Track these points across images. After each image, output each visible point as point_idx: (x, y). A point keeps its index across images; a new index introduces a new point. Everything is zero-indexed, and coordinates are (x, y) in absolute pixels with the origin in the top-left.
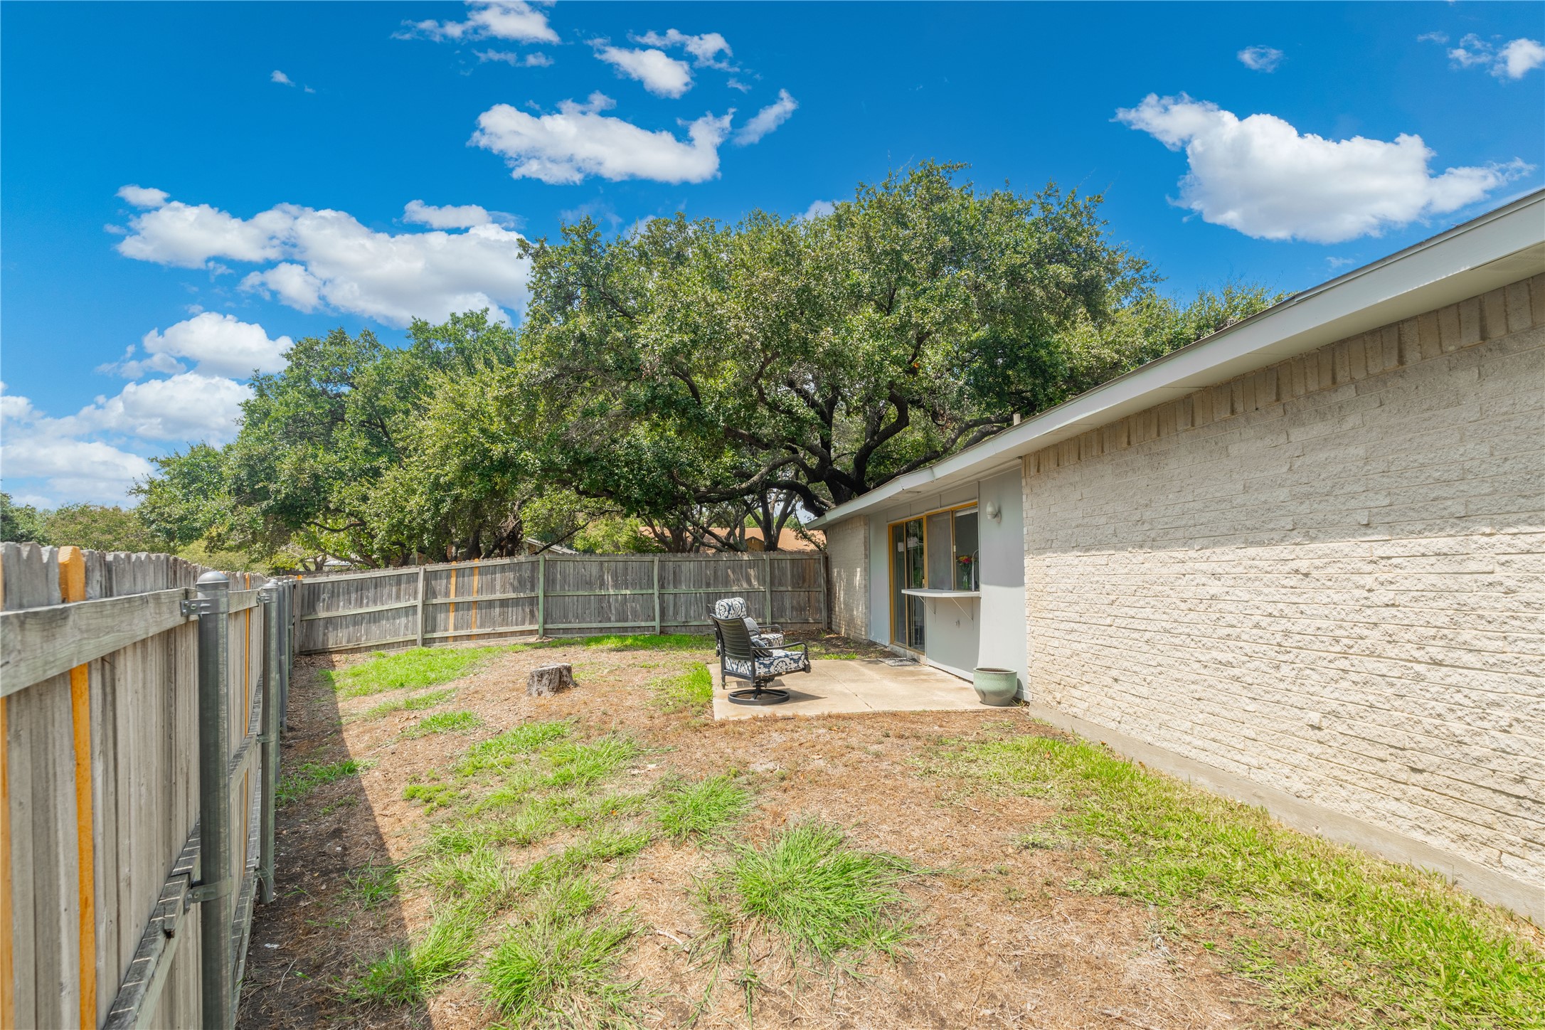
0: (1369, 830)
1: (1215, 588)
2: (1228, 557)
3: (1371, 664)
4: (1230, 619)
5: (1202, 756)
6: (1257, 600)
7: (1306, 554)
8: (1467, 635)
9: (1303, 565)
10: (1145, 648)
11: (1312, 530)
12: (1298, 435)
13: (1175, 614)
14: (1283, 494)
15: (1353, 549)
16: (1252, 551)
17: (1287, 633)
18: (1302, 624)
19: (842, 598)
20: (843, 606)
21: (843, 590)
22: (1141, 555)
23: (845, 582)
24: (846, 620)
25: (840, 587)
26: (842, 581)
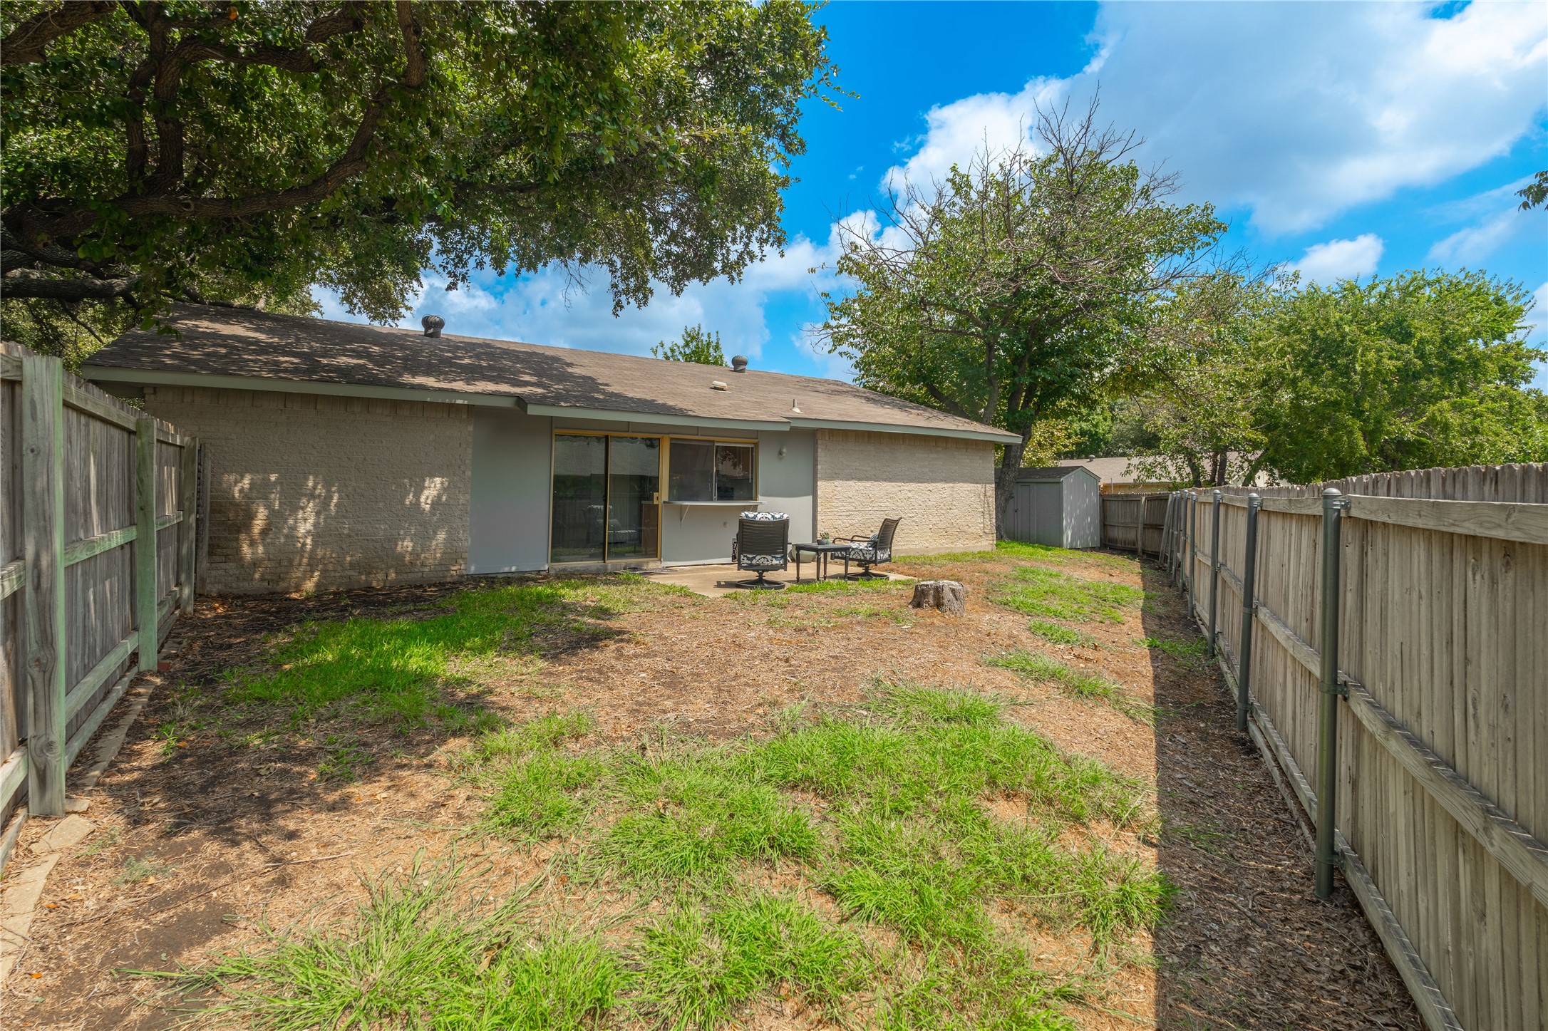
3: (941, 511)
8: (954, 502)
18: (929, 502)
19: (303, 528)
20: (309, 541)
21: (318, 514)
22: (885, 484)
23: (332, 498)
24: (340, 562)
25: (295, 508)
26: (312, 496)
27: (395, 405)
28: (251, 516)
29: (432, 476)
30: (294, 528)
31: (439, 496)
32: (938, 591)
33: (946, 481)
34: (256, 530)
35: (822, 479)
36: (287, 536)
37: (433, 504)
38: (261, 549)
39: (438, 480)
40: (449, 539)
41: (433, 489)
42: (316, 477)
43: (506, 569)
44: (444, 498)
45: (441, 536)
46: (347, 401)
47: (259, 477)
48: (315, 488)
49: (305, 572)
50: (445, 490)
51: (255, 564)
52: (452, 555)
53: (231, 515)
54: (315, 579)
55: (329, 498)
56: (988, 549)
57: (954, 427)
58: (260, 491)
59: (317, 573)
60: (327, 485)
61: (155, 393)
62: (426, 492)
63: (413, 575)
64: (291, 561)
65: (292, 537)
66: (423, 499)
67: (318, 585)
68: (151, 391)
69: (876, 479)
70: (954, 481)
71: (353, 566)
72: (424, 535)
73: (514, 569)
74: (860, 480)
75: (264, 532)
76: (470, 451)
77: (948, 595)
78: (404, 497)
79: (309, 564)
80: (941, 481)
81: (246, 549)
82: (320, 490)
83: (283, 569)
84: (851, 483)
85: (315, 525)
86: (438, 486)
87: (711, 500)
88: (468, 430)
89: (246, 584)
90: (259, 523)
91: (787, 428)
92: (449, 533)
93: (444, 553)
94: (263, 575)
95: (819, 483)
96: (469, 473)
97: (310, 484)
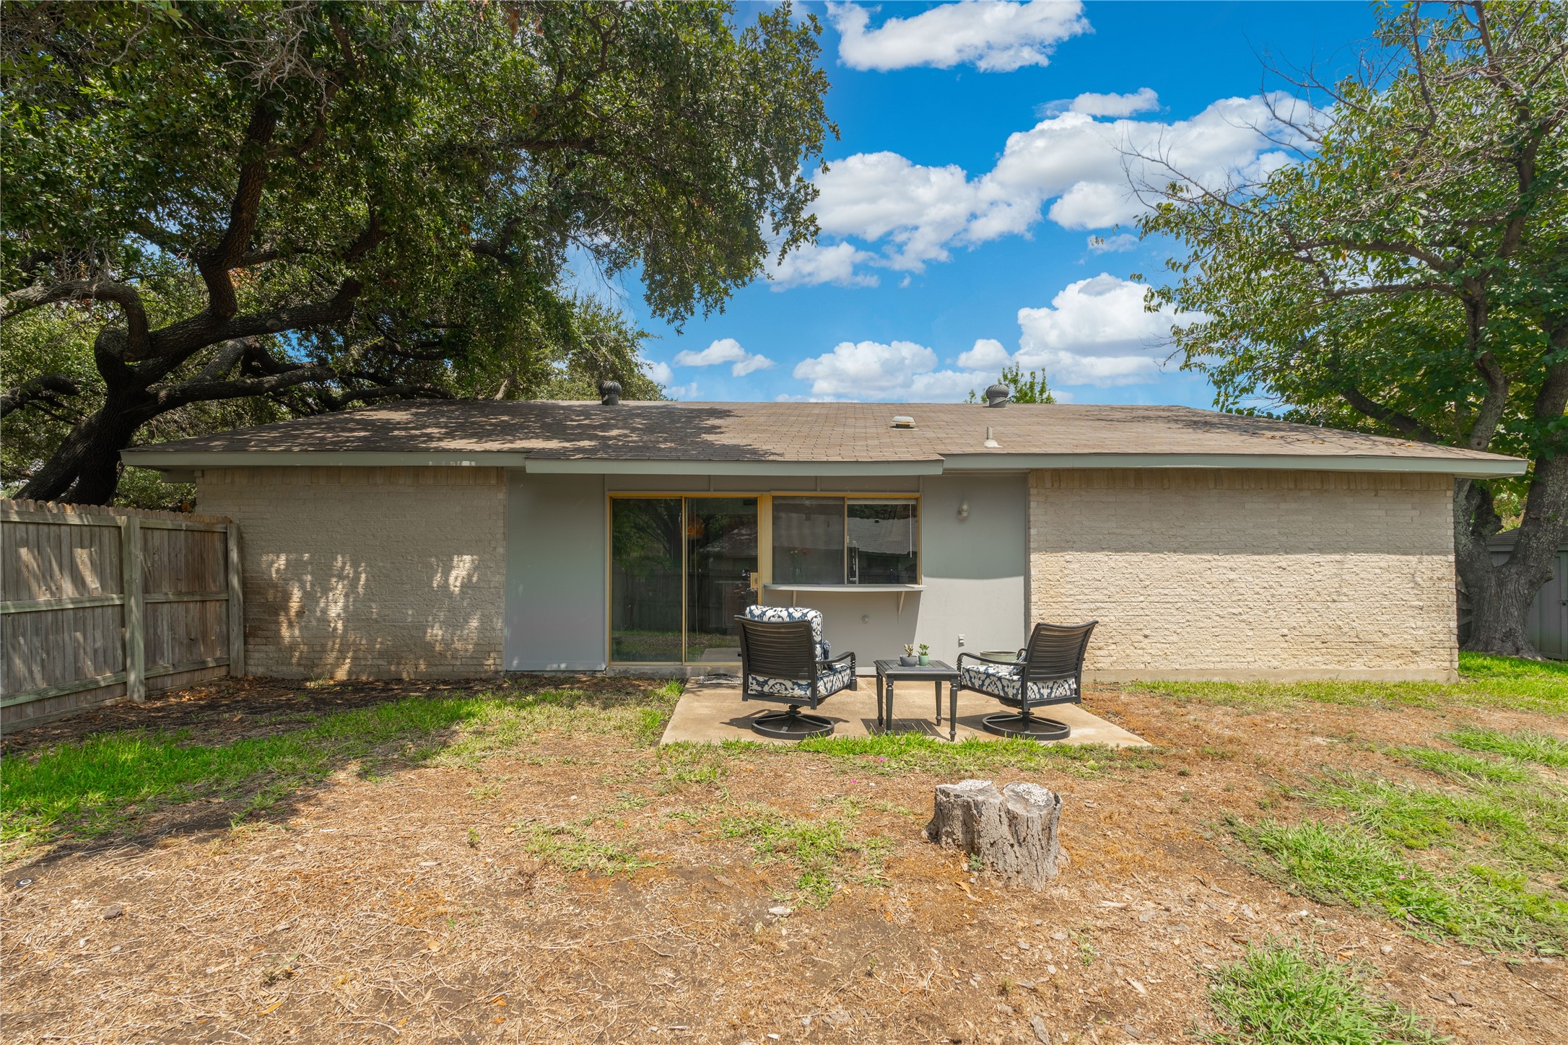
0: (1306, 671)
1: (1232, 576)
2: (1241, 560)
3: (1311, 605)
4: (1241, 591)
5: (1219, 666)
6: (1257, 581)
7: (1283, 560)
8: (1345, 590)
9: (1284, 564)
10: (1175, 612)
11: (1289, 550)
12: (1283, 506)
13: (1204, 591)
14: (1275, 532)
15: (1306, 558)
16: (1256, 557)
17: (1273, 596)
18: (1281, 590)
19: (334, 611)
20: (340, 625)
21: (347, 596)
22: (1175, 557)
23: (358, 579)
24: (370, 650)
25: (326, 590)
26: (341, 577)
27: (418, 471)
28: (287, 597)
29: (460, 554)
30: (324, 611)
31: (470, 576)
32: (971, 813)
33: (1322, 550)
34: (293, 613)
35: (1039, 550)
36: (318, 620)
37: (463, 586)
38: (297, 632)
39: (467, 558)
40: (482, 629)
41: (462, 568)
42: (343, 557)
43: (555, 667)
44: (475, 579)
45: (474, 623)
46: (370, 471)
47: (293, 556)
48: (343, 568)
49: (337, 658)
50: (476, 568)
51: (293, 647)
52: (484, 647)
53: (270, 597)
54: (346, 667)
55: (357, 578)
56: (1441, 677)
57: (1341, 452)
58: (295, 569)
59: (348, 661)
60: (355, 565)
61: (203, 475)
62: (454, 573)
63: (441, 669)
64: (324, 646)
65: (324, 620)
66: (451, 580)
67: (350, 673)
68: (199, 474)
69: (1154, 548)
70: (1344, 550)
71: (382, 654)
72: (455, 621)
73: (563, 666)
74: (1118, 550)
75: (300, 614)
76: (501, 523)
77: (993, 829)
78: (431, 579)
79: (339, 651)
80: (1310, 550)
81: (285, 632)
82: (348, 570)
83: (317, 655)
84: (1100, 556)
85: (345, 608)
86: (467, 565)
87: (840, 582)
88: (497, 498)
89: (284, 668)
90: (295, 605)
91: (938, 471)
92: (481, 621)
93: (476, 644)
94: (300, 658)
95: (1034, 557)
96: (501, 550)
97: (340, 564)
